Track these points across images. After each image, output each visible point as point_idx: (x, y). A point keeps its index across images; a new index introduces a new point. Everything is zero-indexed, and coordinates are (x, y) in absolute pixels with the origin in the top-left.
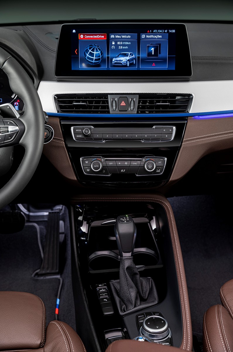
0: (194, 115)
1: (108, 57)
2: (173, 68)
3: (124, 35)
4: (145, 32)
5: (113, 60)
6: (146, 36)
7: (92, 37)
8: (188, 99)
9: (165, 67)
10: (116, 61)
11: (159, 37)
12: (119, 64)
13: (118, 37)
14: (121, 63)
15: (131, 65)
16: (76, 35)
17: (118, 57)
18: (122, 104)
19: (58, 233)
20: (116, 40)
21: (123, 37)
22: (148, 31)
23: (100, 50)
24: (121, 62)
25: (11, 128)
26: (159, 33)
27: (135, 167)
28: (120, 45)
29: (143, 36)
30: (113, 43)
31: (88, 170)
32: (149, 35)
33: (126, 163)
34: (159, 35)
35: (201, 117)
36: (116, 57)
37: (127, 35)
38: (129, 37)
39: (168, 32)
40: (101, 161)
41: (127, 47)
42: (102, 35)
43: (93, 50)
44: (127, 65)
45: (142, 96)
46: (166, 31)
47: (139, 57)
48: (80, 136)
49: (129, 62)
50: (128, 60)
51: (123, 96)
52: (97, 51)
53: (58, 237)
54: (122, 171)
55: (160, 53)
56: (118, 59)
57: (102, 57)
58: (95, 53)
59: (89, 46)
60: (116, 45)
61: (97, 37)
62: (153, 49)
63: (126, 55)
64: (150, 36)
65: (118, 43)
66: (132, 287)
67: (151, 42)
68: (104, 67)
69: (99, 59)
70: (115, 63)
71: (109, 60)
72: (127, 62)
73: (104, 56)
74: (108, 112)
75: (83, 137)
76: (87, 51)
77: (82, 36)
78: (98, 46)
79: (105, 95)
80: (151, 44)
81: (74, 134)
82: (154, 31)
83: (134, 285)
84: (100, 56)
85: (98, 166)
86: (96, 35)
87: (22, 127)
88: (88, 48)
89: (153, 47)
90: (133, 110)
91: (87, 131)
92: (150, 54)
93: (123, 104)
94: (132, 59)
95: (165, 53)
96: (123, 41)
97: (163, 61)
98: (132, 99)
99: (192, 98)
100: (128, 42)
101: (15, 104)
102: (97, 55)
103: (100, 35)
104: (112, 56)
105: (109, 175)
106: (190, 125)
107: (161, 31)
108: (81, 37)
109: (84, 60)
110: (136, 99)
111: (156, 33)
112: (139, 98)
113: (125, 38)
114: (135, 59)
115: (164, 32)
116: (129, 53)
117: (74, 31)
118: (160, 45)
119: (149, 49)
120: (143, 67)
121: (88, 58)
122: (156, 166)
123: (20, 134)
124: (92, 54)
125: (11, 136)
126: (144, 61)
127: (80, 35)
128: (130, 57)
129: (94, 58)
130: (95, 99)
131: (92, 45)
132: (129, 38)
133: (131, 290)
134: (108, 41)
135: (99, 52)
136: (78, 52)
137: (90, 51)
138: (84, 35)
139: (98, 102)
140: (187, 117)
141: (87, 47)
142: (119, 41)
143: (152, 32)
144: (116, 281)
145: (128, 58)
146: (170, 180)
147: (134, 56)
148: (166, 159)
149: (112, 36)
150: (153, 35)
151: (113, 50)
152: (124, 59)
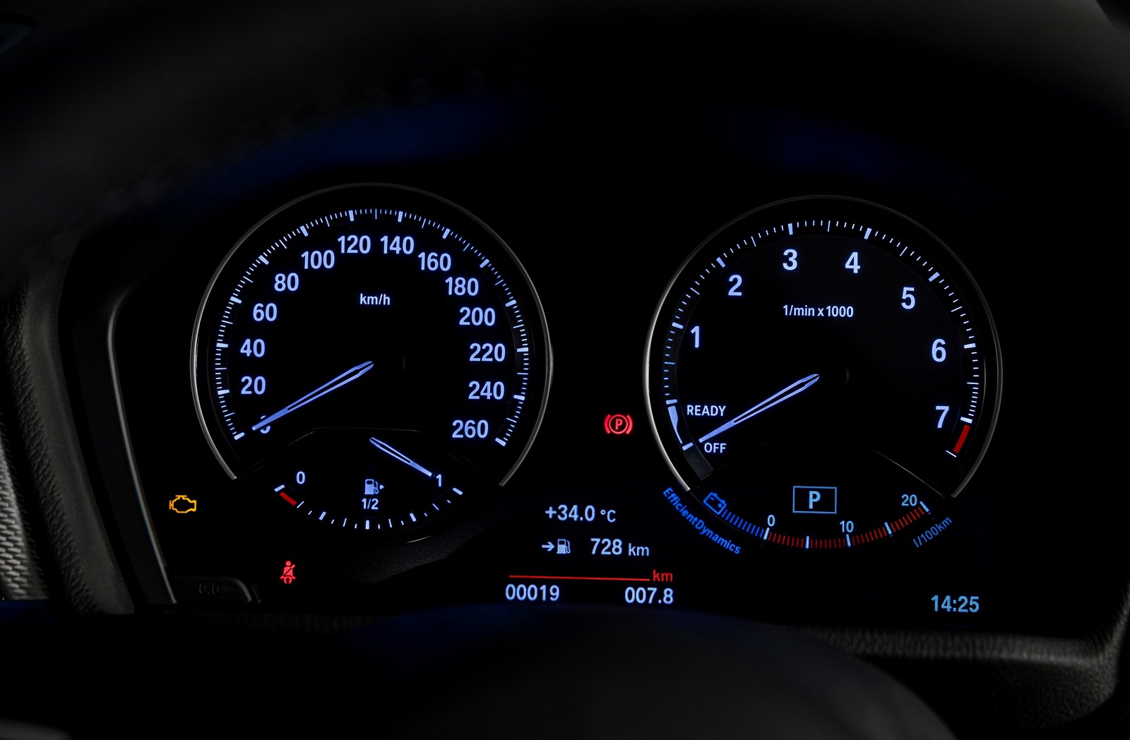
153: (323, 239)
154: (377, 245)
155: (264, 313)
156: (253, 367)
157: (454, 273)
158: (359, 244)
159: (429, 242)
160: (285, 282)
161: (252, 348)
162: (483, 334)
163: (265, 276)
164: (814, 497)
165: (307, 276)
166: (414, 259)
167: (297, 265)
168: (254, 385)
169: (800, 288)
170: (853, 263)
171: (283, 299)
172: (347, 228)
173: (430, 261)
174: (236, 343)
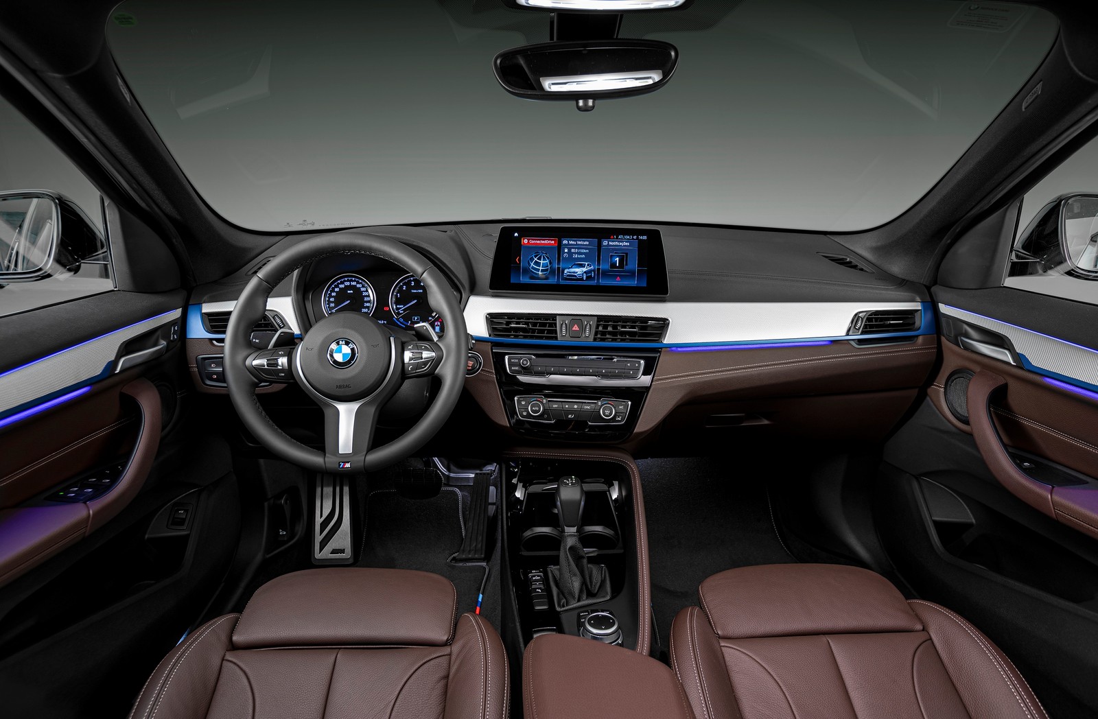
0: (670, 346)
1: (559, 268)
2: (644, 284)
3: (580, 241)
4: (608, 238)
5: (565, 272)
6: (608, 243)
7: (538, 242)
8: (663, 324)
9: (634, 283)
10: (569, 273)
11: (626, 244)
12: (572, 277)
13: (573, 243)
14: (576, 276)
15: (589, 278)
16: (519, 238)
17: (571, 268)
18: (574, 329)
19: (487, 504)
20: (570, 247)
21: (579, 243)
22: (612, 237)
23: (548, 258)
24: (575, 274)
25: (426, 354)
26: (626, 239)
27: (587, 411)
28: (575, 253)
29: (605, 243)
30: (566, 251)
31: (525, 414)
32: (613, 241)
33: (576, 407)
34: (626, 242)
35: (679, 349)
36: (569, 268)
37: (585, 241)
38: (587, 243)
39: (637, 238)
40: (542, 403)
41: (583, 256)
42: (552, 240)
43: (540, 259)
44: (583, 278)
45: (601, 319)
46: (635, 237)
47: (599, 269)
48: (517, 368)
49: (586, 274)
50: (585, 272)
51: (576, 318)
52: (544, 259)
53: (486, 509)
54: (570, 416)
55: (626, 264)
56: (572, 270)
57: (550, 268)
58: (542, 262)
59: (534, 253)
60: (569, 252)
61: (546, 242)
62: (618, 259)
63: (582, 266)
64: (614, 243)
65: (573, 250)
66: (575, 575)
67: (616, 250)
68: (553, 281)
69: (546, 270)
70: (568, 275)
71: (560, 272)
72: (583, 274)
73: (554, 266)
74: (556, 338)
75: (521, 369)
76: (532, 259)
77: (526, 241)
78: (546, 254)
79: (553, 316)
80: (615, 253)
81: (509, 365)
82: (620, 237)
83: (578, 573)
84: (548, 266)
85: (537, 409)
86: (544, 240)
87: (440, 353)
88: (533, 256)
89: (618, 256)
90: (588, 336)
91: (525, 362)
92: (613, 265)
93: (576, 328)
94: (589, 272)
95: (633, 264)
96: (578, 248)
97: (631, 274)
98: (588, 322)
99: (669, 323)
100: (586, 249)
101: (436, 324)
102: (544, 266)
103: (549, 240)
104: (564, 266)
105: (553, 422)
106: (664, 360)
107: (628, 237)
108: (524, 242)
109: (527, 271)
110: (593, 322)
111: (622, 239)
112: (598, 321)
113: (581, 245)
114: (594, 271)
115: (633, 239)
116: (587, 263)
117: (516, 234)
118: (627, 254)
119: (613, 259)
120: (603, 282)
121: (533, 268)
122: (616, 413)
123: (437, 362)
124: (537, 264)
125: (425, 364)
126: (605, 274)
127: (524, 240)
128: (587, 268)
129: (541, 268)
130: (539, 321)
131: (538, 251)
132: (586, 245)
133: (574, 578)
134: (560, 247)
135: (547, 261)
136: (519, 260)
137: (536, 259)
138: (528, 240)
139: (544, 325)
140: (661, 348)
142: (573, 248)
143: (617, 238)
144: (556, 567)
145: (585, 269)
146: (636, 430)
147: (592, 267)
148: (630, 403)
149: (565, 242)
150: (618, 242)
151: (565, 259)
152: (579, 271)
153: (342, 283)
154: (351, 284)
155: (334, 294)
156: (332, 302)
157: (362, 287)
158: (348, 284)
159: (358, 283)
160: (337, 290)
161: (332, 299)
162: (366, 296)
163: (333, 289)
164: (416, 318)
165: (340, 288)
166: (356, 285)
167: (338, 287)
168: (332, 305)
169: (414, 288)
171: (336, 292)
172: (345, 281)
173: (358, 286)
174: (329, 299)
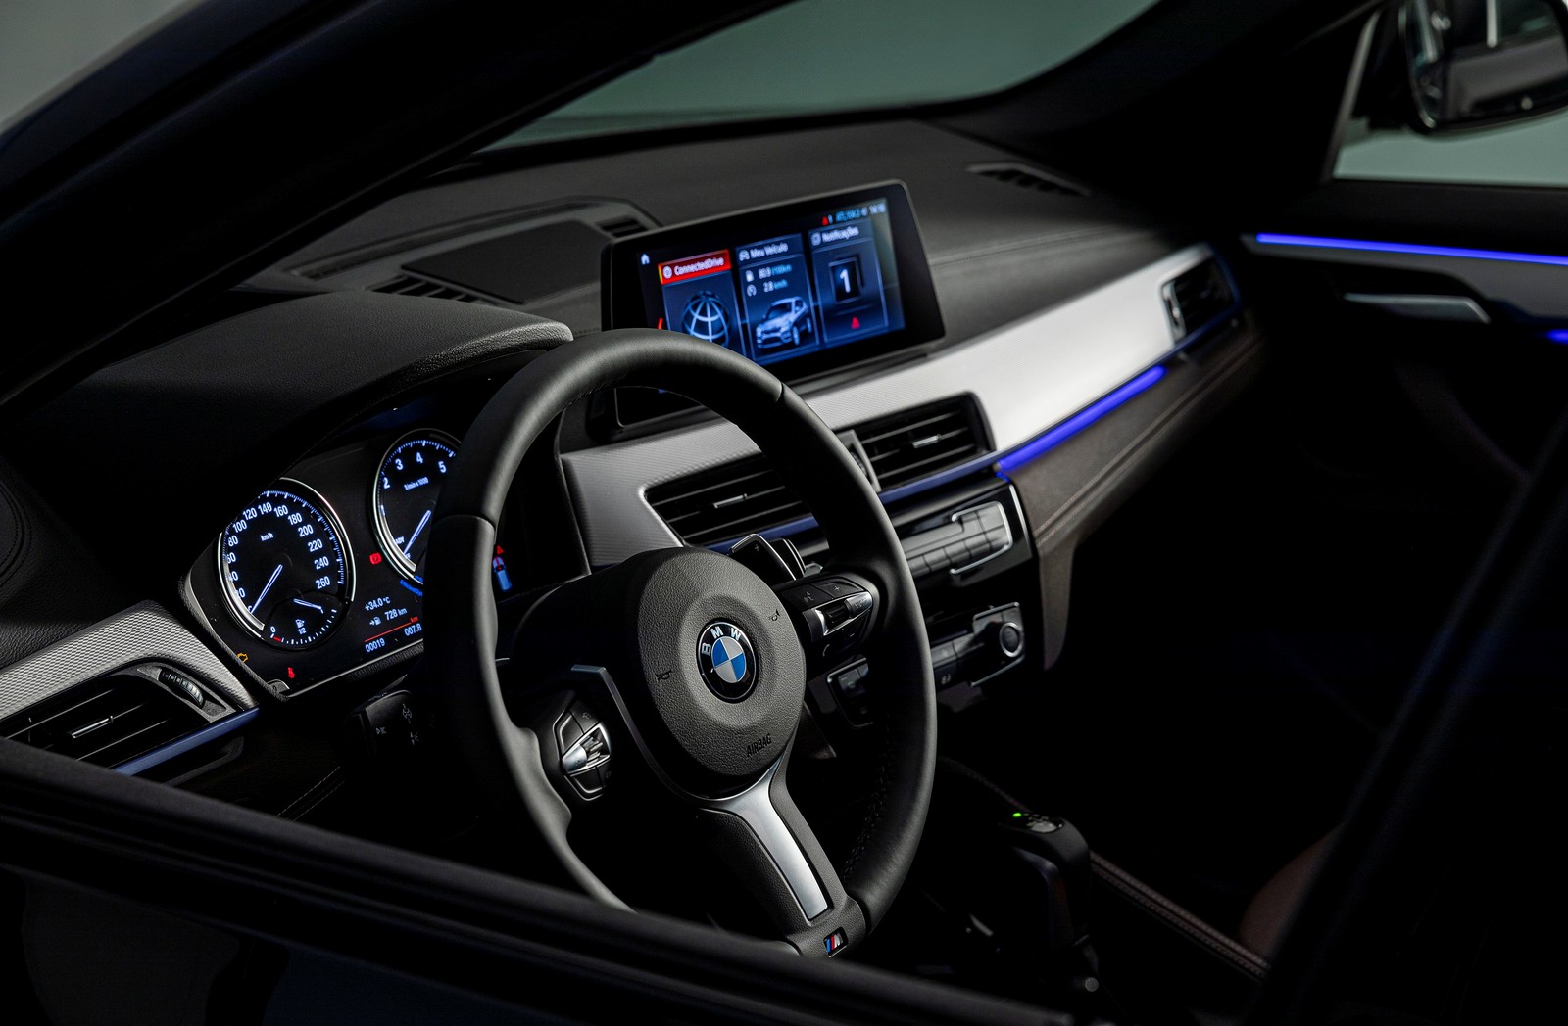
1: (744, 326)
2: (902, 323)
3: (770, 245)
4: (820, 226)
5: (759, 331)
6: (822, 237)
7: (692, 268)
9: (882, 325)
10: (767, 332)
11: (852, 232)
12: (773, 344)
13: (758, 253)
14: (777, 339)
15: (805, 336)
16: (652, 269)
17: (767, 319)
20: (755, 265)
21: (770, 250)
22: (825, 222)
23: (720, 307)
24: (778, 334)
26: (849, 220)
28: (767, 280)
29: (816, 239)
30: (750, 277)
32: (829, 232)
34: (853, 226)
36: (763, 321)
37: (778, 243)
38: (784, 247)
39: (870, 212)
41: (783, 283)
42: (717, 257)
43: (703, 313)
44: (793, 339)
46: (865, 212)
47: (817, 308)
49: (798, 328)
50: (795, 324)
52: (713, 313)
55: (863, 284)
56: (771, 324)
57: (729, 330)
58: (709, 319)
59: (689, 300)
60: (759, 283)
61: (707, 264)
62: (844, 275)
63: (785, 309)
64: (832, 236)
65: (762, 274)
67: (839, 252)
69: (723, 339)
70: (766, 341)
71: (749, 335)
72: (791, 331)
73: (734, 324)
76: (689, 318)
77: (667, 272)
78: (713, 296)
80: (839, 260)
82: (838, 218)
84: (722, 328)
86: (702, 260)
88: (689, 308)
89: (844, 266)
92: (840, 291)
94: (802, 320)
95: (873, 279)
96: (772, 266)
97: (874, 307)
99: (980, 402)
100: (785, 263)
102: (717, 326)
103: (712, 258)
104: (753, 319)
107: (854, 214)
108: (666, 276)
111: (843, 222)
112: (863, 438)
113: (775, 255)
114: (810, 315)
115: (862, 216)
116: (792, 300)
117: (645, 259)
118: (859, 257)
119: (837, 276)
120: (833, 338)
124: (702, 326)
126: (830, 318)
127: (663, 268)
128: (796, 312)
129: (710, 337)
131: (696, 292)
132: (782, 253)
134: (736, 269)
135: (720, 315)
136: (665, 326)
137: (696, 316)
138: (672, 267)
140: (1001, 463)
141: (687, 305)
142: (765, 267)
143: (835, 222)
145: (792, 317)
147: (805, 307)
148: (1017, 608)
149: (743, 256)
150: (840, 229)
151: (751, 299)
152: (783, 323)
154: (258, 511)
155: (231, 558)
156: (237, 583)
157: (290, 514)
158: (252, 513)
159: (274, 503)
160: (233, 541)
161: (234, 574)
162: (310, 538)
163: (228, 542)
165: (239, 535)
166: (273, 513)
167: (235, 532)
169: (407, 476)
170: (420, 459)
171: (235, 549)
173: (280, 511)
174: (232, 576)
